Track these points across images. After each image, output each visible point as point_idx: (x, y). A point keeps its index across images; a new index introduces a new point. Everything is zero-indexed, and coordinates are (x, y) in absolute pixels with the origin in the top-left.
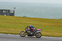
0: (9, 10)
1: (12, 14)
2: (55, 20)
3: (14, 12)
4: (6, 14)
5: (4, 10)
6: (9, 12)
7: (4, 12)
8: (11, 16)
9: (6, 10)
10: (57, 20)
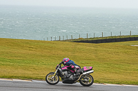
2: (44, 42)
10: (49, 42)
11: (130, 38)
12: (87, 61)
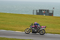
0: (48, 10)
1: (51, 14)
3: (53, 12)
4: (45, 14)
5: (44, 10)
6: (48, 12)
7: (43, 12)
8: (50, 15)
9: (45, 10)
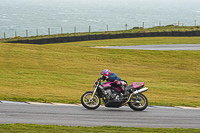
11: (89, 36)
12: (27, 71)
